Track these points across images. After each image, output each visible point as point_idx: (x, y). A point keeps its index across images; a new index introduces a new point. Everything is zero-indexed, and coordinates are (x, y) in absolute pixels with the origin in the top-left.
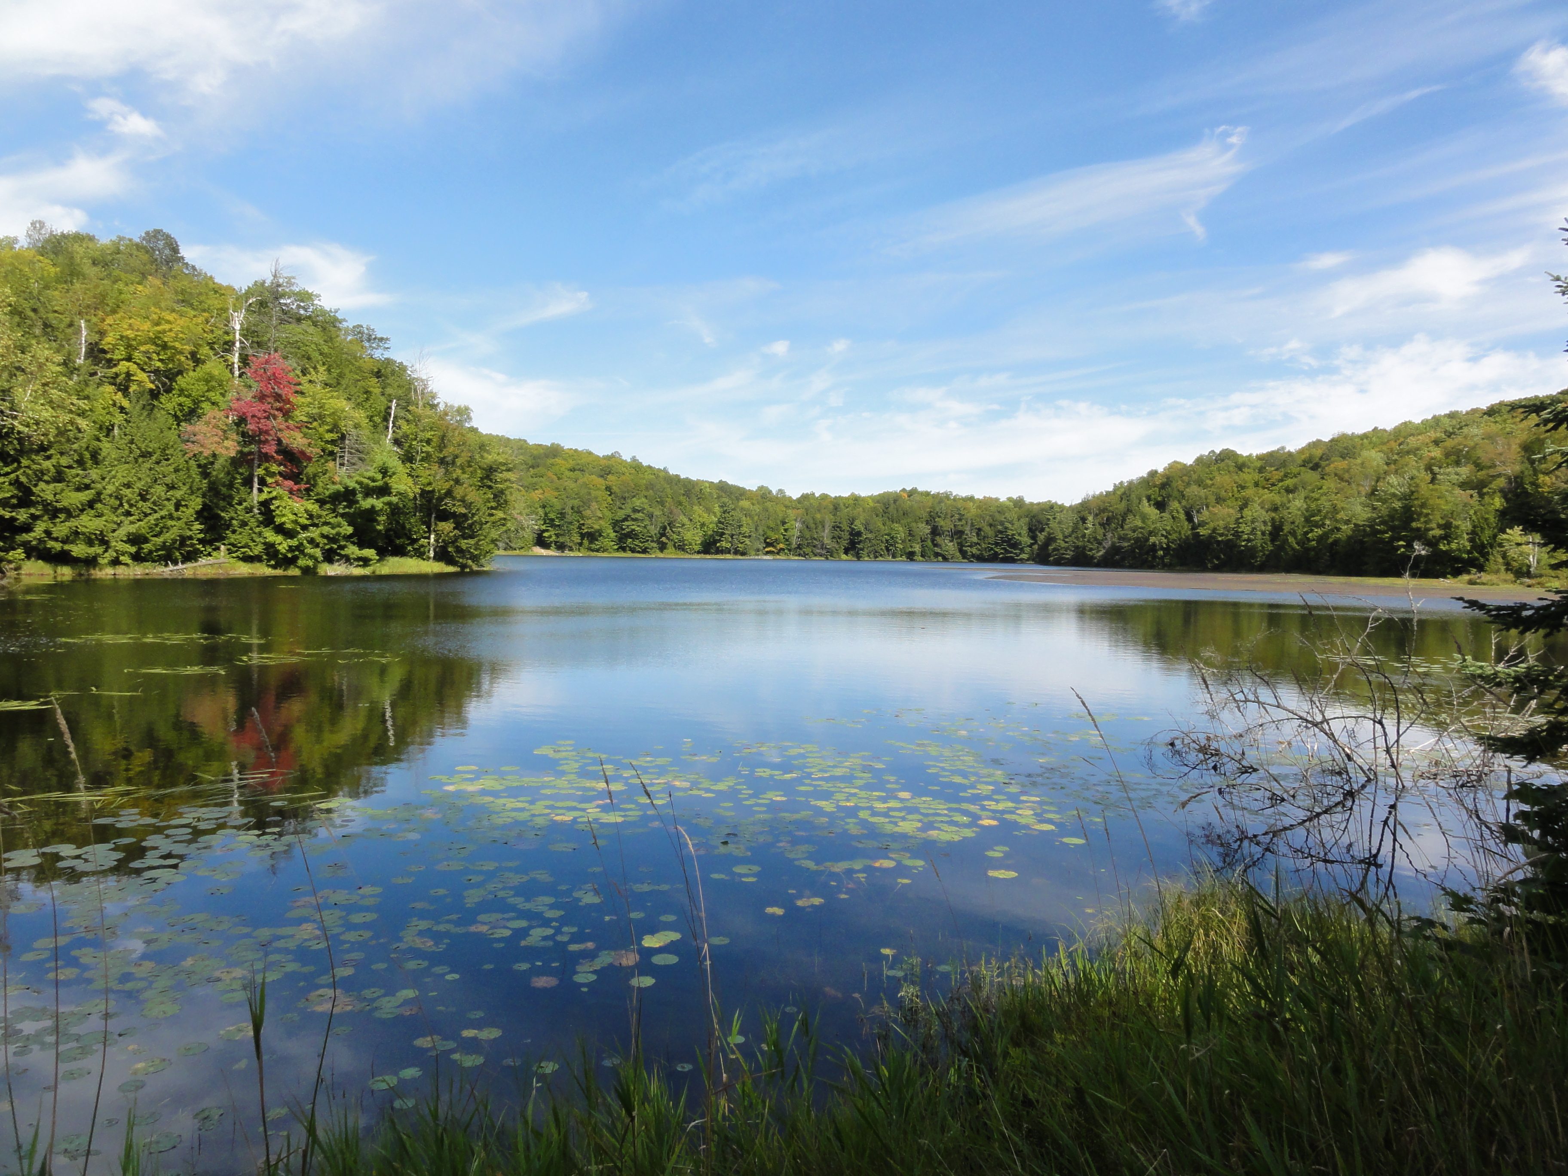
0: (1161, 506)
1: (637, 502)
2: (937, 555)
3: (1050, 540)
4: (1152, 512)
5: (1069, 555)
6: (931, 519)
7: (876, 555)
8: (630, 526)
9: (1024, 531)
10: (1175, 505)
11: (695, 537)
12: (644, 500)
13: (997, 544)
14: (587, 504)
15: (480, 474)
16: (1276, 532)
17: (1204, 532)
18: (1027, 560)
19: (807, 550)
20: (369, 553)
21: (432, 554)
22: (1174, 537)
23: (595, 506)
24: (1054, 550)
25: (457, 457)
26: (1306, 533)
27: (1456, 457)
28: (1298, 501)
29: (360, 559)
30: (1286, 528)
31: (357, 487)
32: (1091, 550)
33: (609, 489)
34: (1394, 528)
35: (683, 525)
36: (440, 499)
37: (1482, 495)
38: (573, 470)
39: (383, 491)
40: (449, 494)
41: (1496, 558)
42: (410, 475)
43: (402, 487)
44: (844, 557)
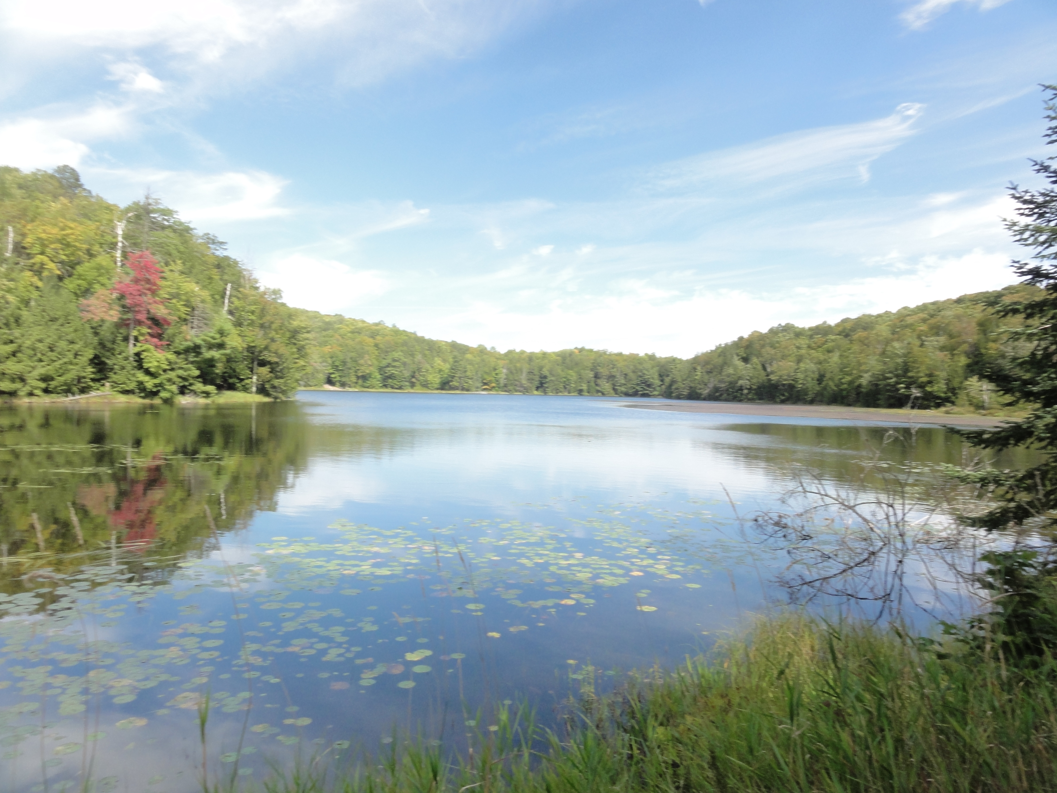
0: (746, 360)
1: (396, 355)
2: (598, 391)
3: (673, 382)
4: (740, 364)
5: (686, 392)
6: (593, 368)
7: (557, 391)
8: (390, 371)
9: (656, 376)
10: (755, 360)
11: (435, 379)
12: (400, 353)
13: (638, 385)
14: (361, 356)
15: (288, 334)
16: (821, 379)
17: (773, 378)
18: (659, 395)
19: (510, 388)
20: (211, 388)
21: (254, 389)
22: (755, 381)
23: (367, 357)
24: (677, 389)
25: (272, 323)
26: (841, 379)
27: (937, 330)
28: (835, 358)
29: (204, 392)
30: (828, 375)
31: (202, 343)
32: (700, 389)
33: (376, 345)
34: (897, 376)
35: (428, 370)
36: (261, 352)
37: (953, 355)
38: (352, 332)
39: (221, 346)
40: (266, 348)
41: (962, 396)
42: (239, 335)
43: (234, 344)
44: (536, 392)
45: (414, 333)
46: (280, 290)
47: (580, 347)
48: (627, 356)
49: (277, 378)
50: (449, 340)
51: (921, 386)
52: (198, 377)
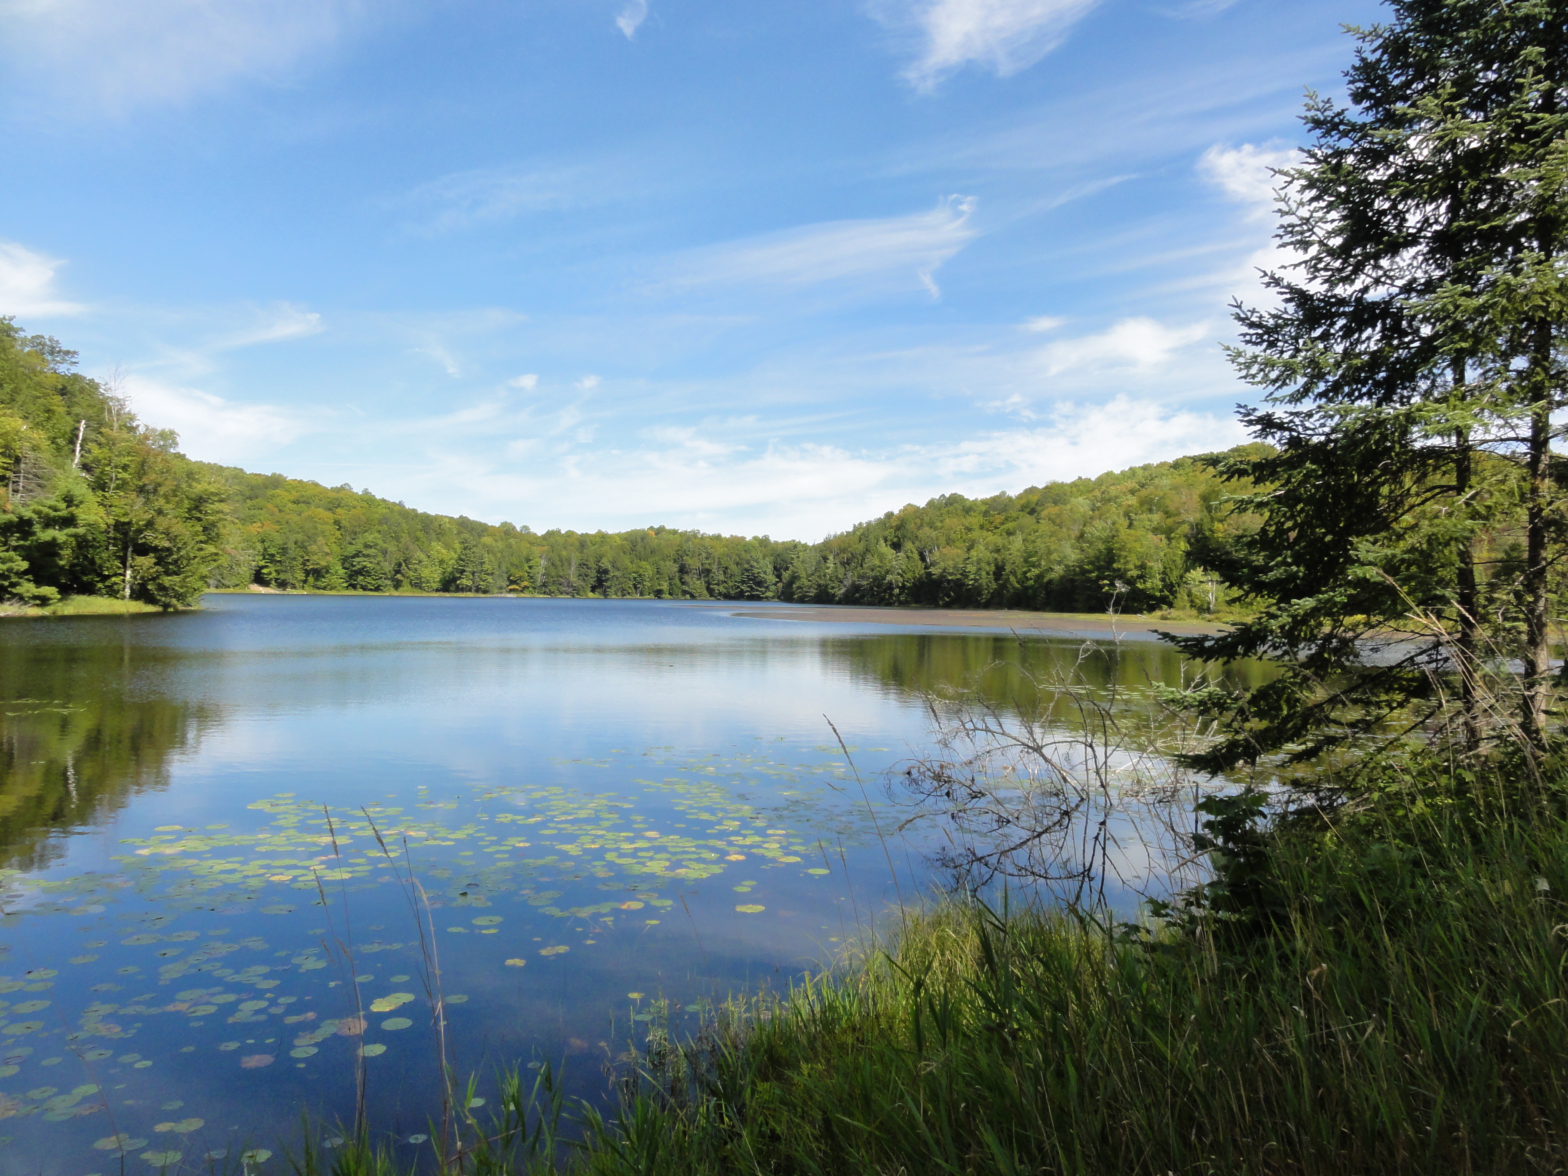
0: (897, 546)
1: (370, 537)
2: (685, 592)
3: (794, 578)
4: (889, 552)
5: (812, 593)
6: (679, 558)
7: (624, 593)
8: (360, 562)
9: (770, 569)
10: (908, 545)
11: (433, 574)
12: (377, 535)
13: (743, 582)
14: (312, 538)
15: (186, 504)
16: (999, 571)
17: (935, 571)
18: (773, 598)
19: (553, 588)
20: (49, 591)
21: (128, 592)
22: (909, 575)
23: (321, 540)
24: (799, 588)
25: (160, 485)
26: (1025, 573)
27: (1148, 505)
28: (1017, 544)
29: (35, 597)
30: (1008, 568)
31: (35, 517)
32: (833, 588)
33: (337, 523)
34: (1099, 568)
35: (420, 562)
36: (140, 531)
37: (1169, 539)
38: (296, 502)
39: (69, 521)
40: (150, 524)
41: (1182, 596)
42: (101, 504)
43: (92, 518)
44: (591, 595)
45: (400, 504)
46: (172, 433)
47: (656, 526)
48: (727, 540)
49: (167, 573)
50: (456, 516)
51: (1130, 582)
52: (26, 572)
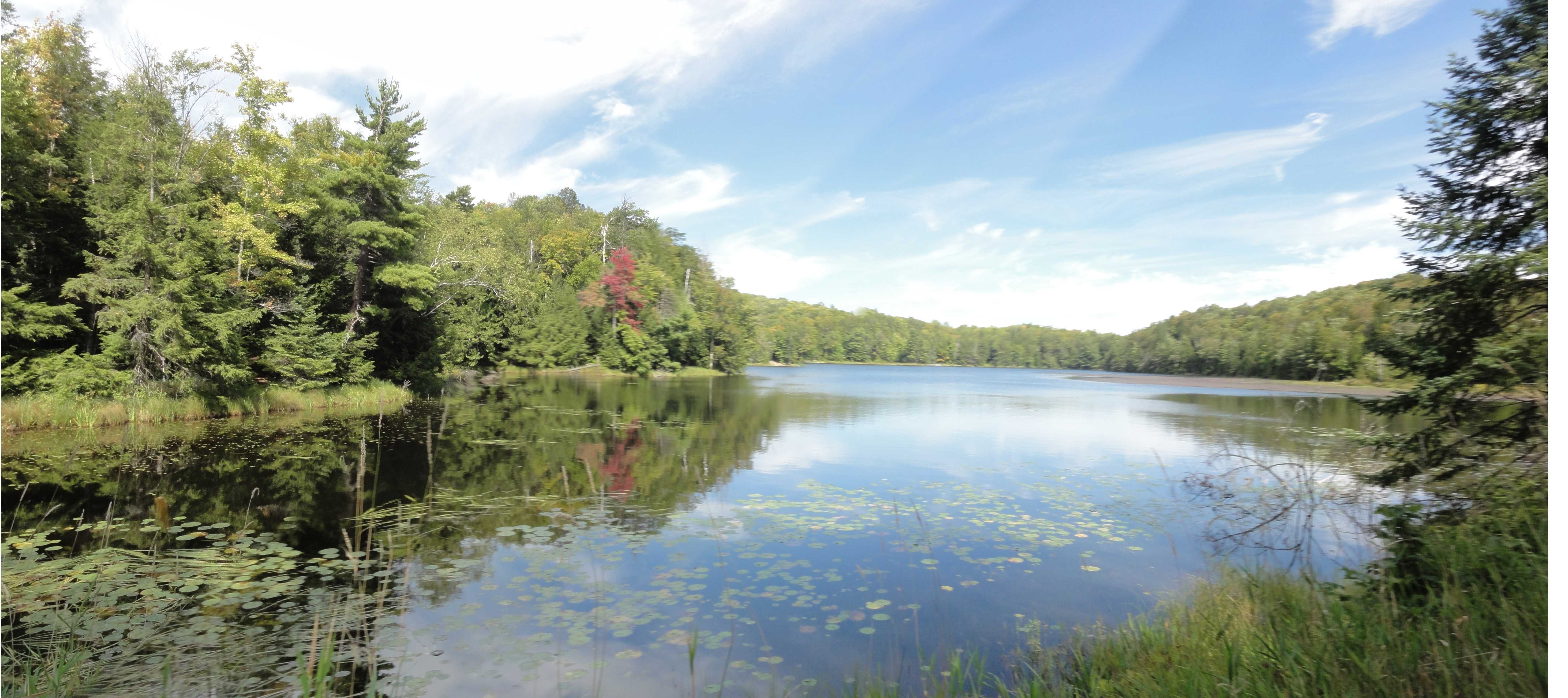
0: (1176, 336)
1: (859, 330)
2: (1044, 364)
3: (1112, 357)
4: (1172, 340)
5: (1123, 366)
6: (1040, 343)
7: (1006, 364)
8: (853, 345)
9: (1097, 351)
10: (1185, 337)
11: (894, 352)
12: (863, 329)
13: (1080, 358)
15: (739, 317)
16: (1242, 354)
17: (1201, 353)
18: (1098, 368)
19: (963, 361)
20: (677, 365)
21: (711, 365)
22: (1184, 355)
24: (1115, 362)
25: (726, 307)
26: (1259, 355)
27: (1339, 312)
28: (1254, 336)
29: (671, 368)
30: (1248, 351)
31: (670, 326)
32: (1137, 363)
33: (816, 325)
35: (887, 344)
36: (717, 333)
37: (1353, 334)
39: (685, 328)
40: (721, 329)
41: (1360, 370)
42: (699, 319)
43: (695, 326)
44: (986, 365)
47: (1027, 323)
49: (730, 355)
50: (908, 317)
51: (1327, 361)
52: (667, 355)
